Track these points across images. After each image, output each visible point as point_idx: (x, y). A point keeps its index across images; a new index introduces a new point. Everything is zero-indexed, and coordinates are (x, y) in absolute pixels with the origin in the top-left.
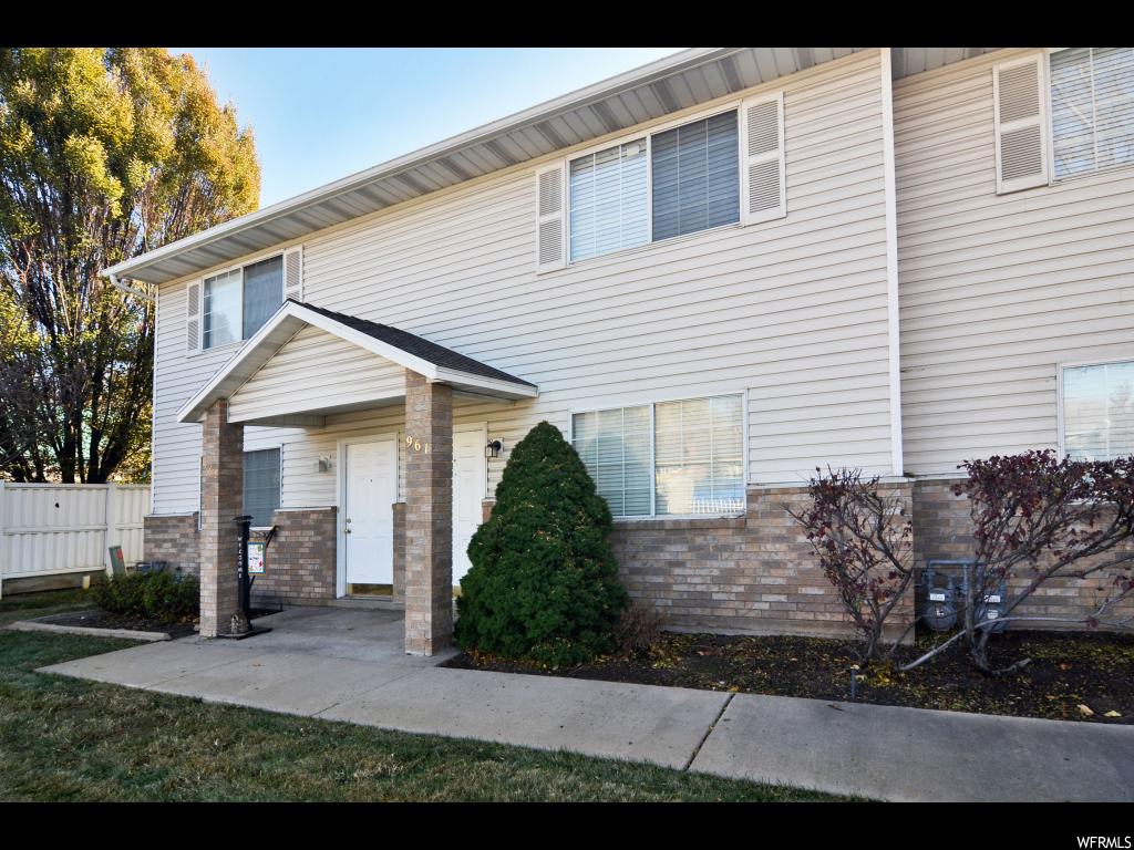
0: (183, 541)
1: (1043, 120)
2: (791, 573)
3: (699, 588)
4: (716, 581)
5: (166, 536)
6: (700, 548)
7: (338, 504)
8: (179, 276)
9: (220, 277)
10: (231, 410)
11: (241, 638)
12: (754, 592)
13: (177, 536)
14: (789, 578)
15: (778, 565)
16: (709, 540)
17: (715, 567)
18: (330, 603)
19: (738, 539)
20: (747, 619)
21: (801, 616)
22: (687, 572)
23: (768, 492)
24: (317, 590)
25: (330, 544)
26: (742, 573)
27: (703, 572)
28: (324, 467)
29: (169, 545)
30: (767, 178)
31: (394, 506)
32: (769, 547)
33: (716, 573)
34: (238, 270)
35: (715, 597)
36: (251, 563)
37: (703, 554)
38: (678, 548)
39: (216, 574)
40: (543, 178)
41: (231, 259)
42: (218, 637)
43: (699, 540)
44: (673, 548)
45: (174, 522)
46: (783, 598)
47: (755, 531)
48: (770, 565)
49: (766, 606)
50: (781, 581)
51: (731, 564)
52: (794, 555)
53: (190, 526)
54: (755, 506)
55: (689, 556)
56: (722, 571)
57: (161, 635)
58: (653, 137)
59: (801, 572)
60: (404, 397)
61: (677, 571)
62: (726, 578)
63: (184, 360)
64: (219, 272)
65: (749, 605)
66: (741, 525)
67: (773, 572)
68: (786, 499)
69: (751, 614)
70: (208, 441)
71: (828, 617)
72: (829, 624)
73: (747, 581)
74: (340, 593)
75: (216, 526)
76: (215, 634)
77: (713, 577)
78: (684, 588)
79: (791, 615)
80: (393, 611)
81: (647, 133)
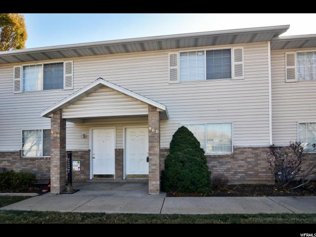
0: (14, 161)
1: (295, 67)
2: (246, 168)
3: (221, 173)
4: (225, 171)
5: (4, 159)
6: (221, 162)
7: (90, 148)
8: (9, 63)
9: (31, 66)
10: (63, 114)
11: (72, 193)
12: (236, 173)
13: (11, 159)
14: (245, 170)
15: (242, 166)
16: (224, 160)
17: (225, 167)
18: (87, 181)
19: (232, 160)
20: (233, 180)
21: (248, 179)
22: (218, 169)
23: (240, 148)
24: (82, 177)
25: (87, 162)
26: (233, 169)
27: (222, 169)
28: (85, 137)
29: (6, 162)
30: (239, 68)
31: (116, 150)
32: (240, 162)
33: (225, 169)
34: (41, 65)
35: (225, 175)
36: (74, 167)
37: (222, 164)
38: (215, 162)
39: (59, 171)
40: (171, 56)
41: (37, 60)
42: (61, 193)
43: (221, 160)
44: (213, 162)
45: (9, 154)
46: (243, 175)
47: (236, 158)
48: (240, 166)
49: (239, 177)
50: (243, 171)
51: (230, 166)
52: (246, 164)
53: (18, 155)
54: (236, 152)
55: (217, 164)
56: (227, 168)
57: (36, 194)
58: (207, 51)
59: (248, 168)
60: (148, 115)
61: (214, 168)
62: (228, 170)
63: (12, 94)
64: (31, 64)
65: (234, 177)
66: (232, 157)
67: (241, 168)
68: (245, 150)
69: (235, 179)
70: (54, 124)
71: (255, 179)
72: (255, 181)
73: (234, 171)
74: (91, 178)
75: (59, 155)
76: (59, 192)
77: (225, 170)
78: (217, 173)
79: (246, 179)
80: (115, 183)
81: (205, 50)
